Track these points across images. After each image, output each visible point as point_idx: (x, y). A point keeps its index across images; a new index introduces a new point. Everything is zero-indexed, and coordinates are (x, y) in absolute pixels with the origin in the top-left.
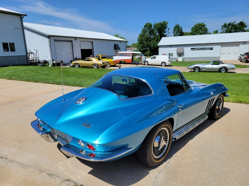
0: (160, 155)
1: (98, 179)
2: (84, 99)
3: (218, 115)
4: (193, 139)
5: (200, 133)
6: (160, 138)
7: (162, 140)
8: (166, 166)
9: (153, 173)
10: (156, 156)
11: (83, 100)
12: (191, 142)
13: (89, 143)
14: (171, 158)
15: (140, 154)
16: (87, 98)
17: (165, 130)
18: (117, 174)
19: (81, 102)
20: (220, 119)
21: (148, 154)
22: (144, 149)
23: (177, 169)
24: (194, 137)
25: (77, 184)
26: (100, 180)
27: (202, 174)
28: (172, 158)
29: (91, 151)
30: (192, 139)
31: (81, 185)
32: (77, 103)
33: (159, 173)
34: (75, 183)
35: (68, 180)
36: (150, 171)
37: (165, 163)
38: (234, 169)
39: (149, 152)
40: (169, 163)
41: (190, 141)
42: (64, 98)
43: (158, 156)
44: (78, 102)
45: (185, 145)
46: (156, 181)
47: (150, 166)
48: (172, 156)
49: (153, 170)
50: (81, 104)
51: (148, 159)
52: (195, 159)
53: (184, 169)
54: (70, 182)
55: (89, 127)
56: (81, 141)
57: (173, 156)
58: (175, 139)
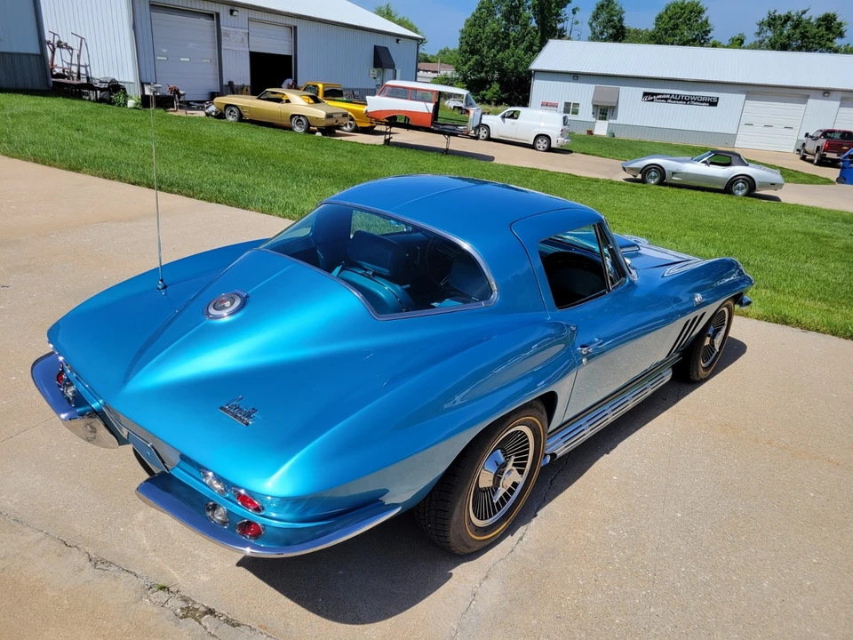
0: (491, 516)
1: (272, 589)
2: (237, 303)
3: (705, 369)
4: (614, 452)
5: (638, 432)
6: (502, 459)
7: (510, 466)
8: (512, 551)
9: (464, 574)
10: (478, 518)
11: (232, 304)
12: (605, 466)
13: (241, 488)
14: (529, 521)
15: (427, 515)
16: (247, 297)
17: (521, 432)
18: (341, 572)
19: (225, 313)
20: (709, 381)
21: (455, 519)
22: (443, 500)
23: (546, 568)
24: (615, 446)
25: (194, 603)
26: (277, 593)
27: (628, 589)
28: (534, 521)
29: (250, 514)
30: (608, 453)
31: (206, 608)
32: (208, 314)
33: (487, 577)
34: (186, 601)
35: (163, 588)
36: (454, 568)
37: (509, 541)
38: (734, 578)
39: (457, 509)
40: (521, 539)
41: (601, 460)
42: (162, 280)
43: (482, 519)
44: (212, 311)
45: (582, 474)
46: (472, 607)
47: (457, 552)
48: (536, 516)
49: (464, 564)
50: (227, 319)
51: (451, 533)
52: (611, 532)
53: (570, 567)
54: (167, 595)
55: (247, 424)
56: (210, 474)
57: (539, 513)
58: (553, 455)
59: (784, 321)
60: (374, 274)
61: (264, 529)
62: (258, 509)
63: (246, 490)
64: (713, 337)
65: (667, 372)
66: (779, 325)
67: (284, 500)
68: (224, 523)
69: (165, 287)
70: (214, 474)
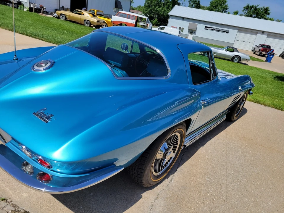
0: (160, 171)
1: (58, 201)
2: (49, 64)
3: (236, 116)
4: (205, 146)
5: (213, 138)
6: (167, 147)
7: (171, 150)
8: (168, 186)
9: (147, 196)
10: (155, 172)
11: (46, 65)
12: (202, 150)
13: (40, 155)
14: (174, 173)
15: (133, 170)
16: (54, 62)
17: (176, 135)
18: (92, 194)
19: (42, 68)
21: (146, 172)
22: (142, 164)
23: (182, 194)
24: (205, 143)
25: (19, 208)
26: (61, 204)
27: (217, 205)
28: (176, 173)
29: (44, 169)
30: (203, 146)
31: (25, 210)
32: (33, 68)
33: (157, 198)
34: (14, 207)
35: (4, 200)
36: (143, 193)
37: (166, 182)
38: (258, 200)
39: (148, 168)
40: (171, 181)
41: (201, 148)
42: (16, 56)
43: (157, 172)
44: (36, 67)
45: (194, 154)
46: (151, 212)
47: (145, 187)
48: (177, 171)
49: (147, 192)
50: (43, 72)
51: (144, 179)
52: (207, 179)
53: (192, 194)
54: (6, 204)
55: (47, 122)
56: (24, 147)
57: (178, 170)
58: (185, 146)
59: (259, 102)
60: (115, 66)
61: (52, 177)
62: (49, 167)
63: (42, 157)
64: (240, 105)
65: (225, 116)
66: (257, 104)
67: (63, 164)
68: (31, 173)
69: (17, 59)
70: (26, 147)
